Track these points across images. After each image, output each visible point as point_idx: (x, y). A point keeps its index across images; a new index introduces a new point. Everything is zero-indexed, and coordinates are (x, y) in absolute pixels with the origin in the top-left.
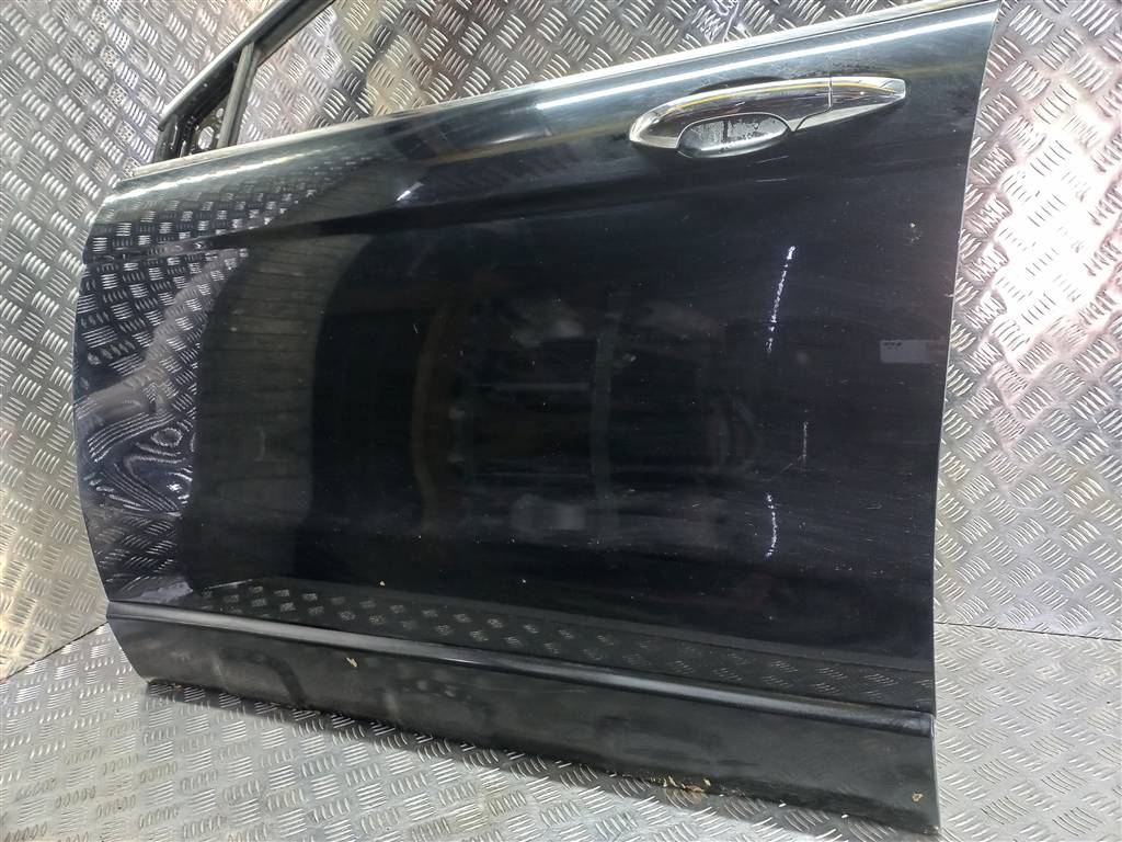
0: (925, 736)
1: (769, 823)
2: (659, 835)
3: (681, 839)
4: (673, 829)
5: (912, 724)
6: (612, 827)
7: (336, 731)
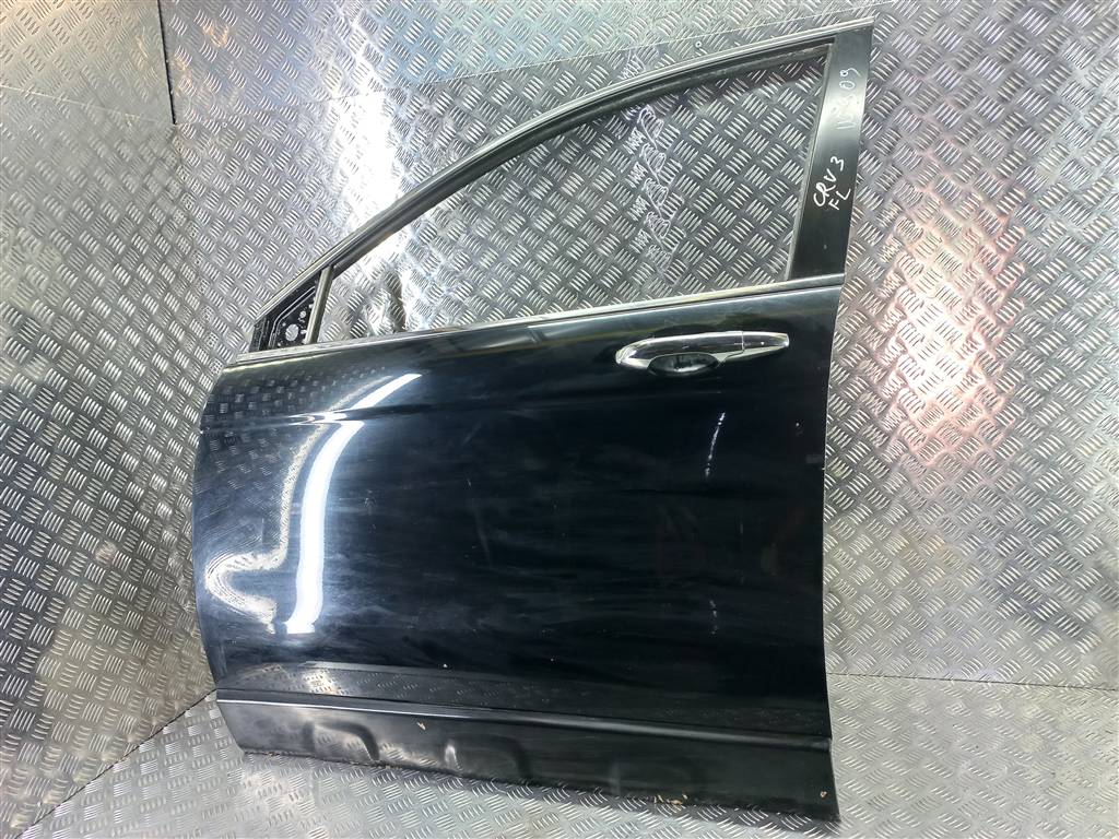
0: (826, 752)
1: (729, 822)
2: (655, 835)
3: (671, 836)
4: (664, 830)
5: (817, 745)
6: (622, 832)
7: (407, 780)
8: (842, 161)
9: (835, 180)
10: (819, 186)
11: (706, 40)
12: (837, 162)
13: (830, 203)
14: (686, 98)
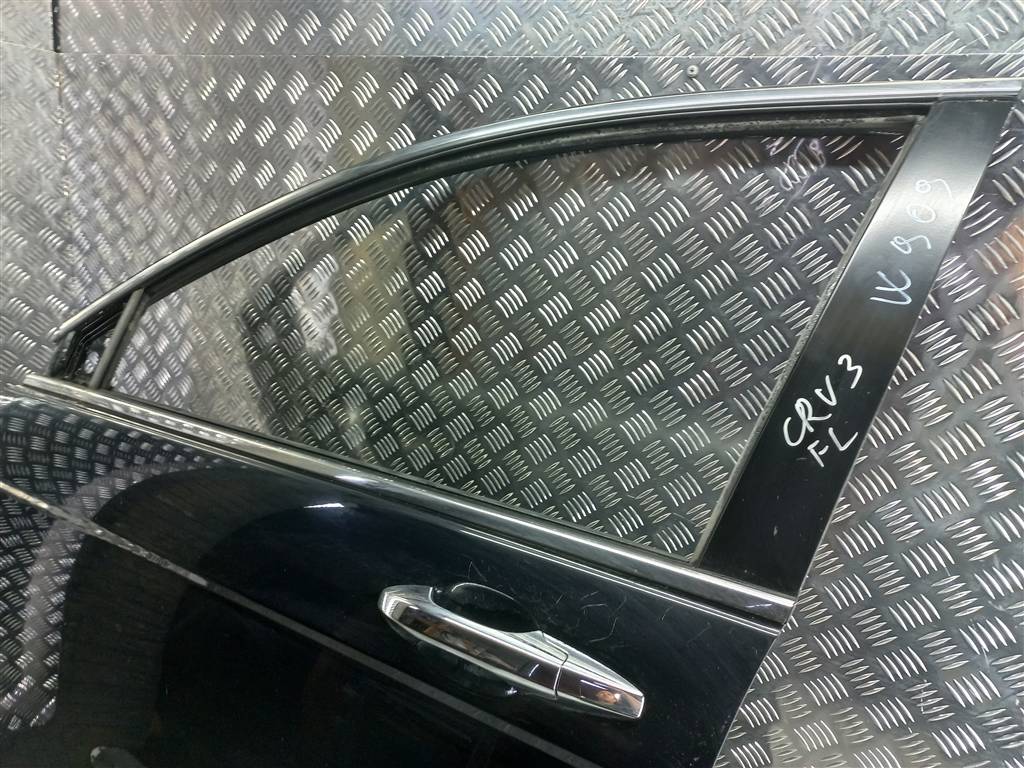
8: (860, 369)
9: (833, 403)
10: (801, 405)
11: (707, 64)
12: (850, 368)
13: (811, 448)
14: (657, 155)
